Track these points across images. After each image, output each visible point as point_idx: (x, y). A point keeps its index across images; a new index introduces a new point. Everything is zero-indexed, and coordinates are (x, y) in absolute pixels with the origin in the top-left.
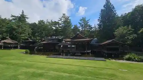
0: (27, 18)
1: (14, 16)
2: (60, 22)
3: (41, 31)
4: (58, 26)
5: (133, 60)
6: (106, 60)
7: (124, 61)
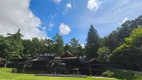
0: (22, 36)
1: (9, 34)
2: (53, 40)
3: (33, 48)
4: (51, 43)
5: (107, 77)
6: (87, 77)
7: (102, 78)
